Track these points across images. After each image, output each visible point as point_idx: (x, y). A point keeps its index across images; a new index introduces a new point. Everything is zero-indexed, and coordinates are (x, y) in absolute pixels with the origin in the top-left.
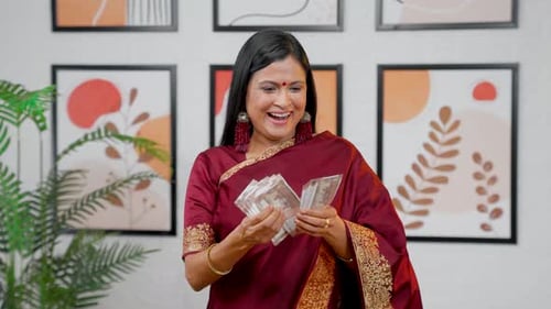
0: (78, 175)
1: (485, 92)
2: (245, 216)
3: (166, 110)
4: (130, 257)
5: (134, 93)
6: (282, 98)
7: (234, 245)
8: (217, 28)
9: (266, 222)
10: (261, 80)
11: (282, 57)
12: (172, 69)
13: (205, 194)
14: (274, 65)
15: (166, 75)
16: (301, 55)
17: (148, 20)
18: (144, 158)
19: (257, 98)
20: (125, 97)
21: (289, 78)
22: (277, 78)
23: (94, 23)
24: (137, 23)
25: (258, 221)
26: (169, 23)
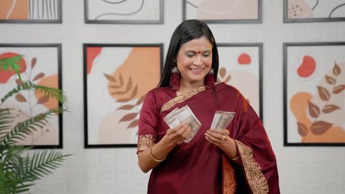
0: (6, 112)
1: (244, 59)
2: (169, 128)
3: (55, 72)
4: (55, 160)
5: (34, 61)
6: (198, 60)
7: (165, 143)
8: (88, 22)
9: (180, 132)
10: (187, 50)
11: (199, 37)
12: (59, 46)
13: (151, 117)
14: (194, 41)
15: (55, 50)
16: (210, 36)
17: (43, 16)
18: (42, 101)
19: (183, 60)
20: (29, 64)
21: (203, 49)
22: (196, 49)
23: (7, 18)
24: (36, 18)
25: (174, 132)
26: (57, 18)
